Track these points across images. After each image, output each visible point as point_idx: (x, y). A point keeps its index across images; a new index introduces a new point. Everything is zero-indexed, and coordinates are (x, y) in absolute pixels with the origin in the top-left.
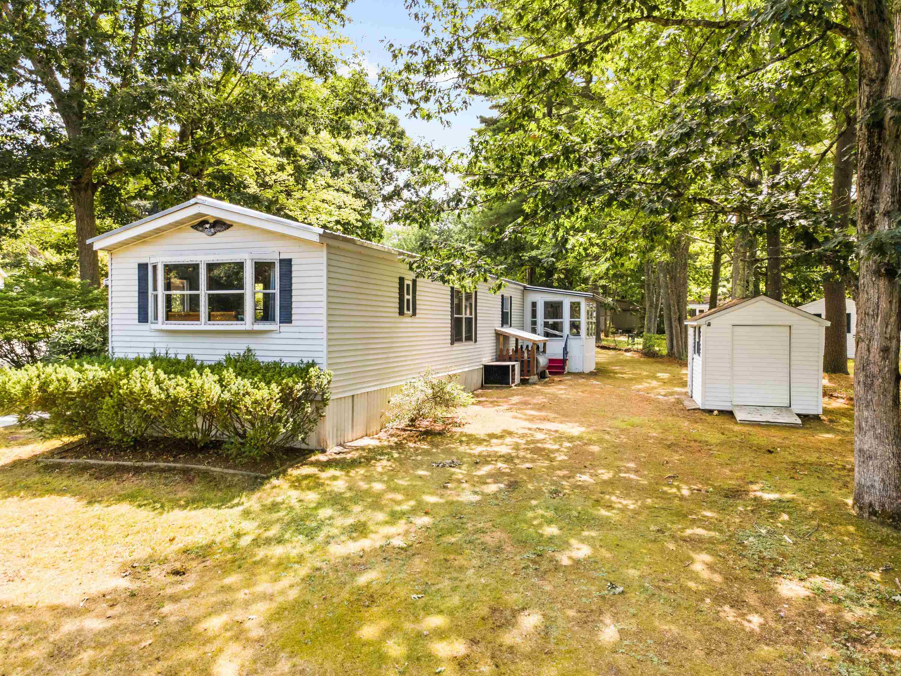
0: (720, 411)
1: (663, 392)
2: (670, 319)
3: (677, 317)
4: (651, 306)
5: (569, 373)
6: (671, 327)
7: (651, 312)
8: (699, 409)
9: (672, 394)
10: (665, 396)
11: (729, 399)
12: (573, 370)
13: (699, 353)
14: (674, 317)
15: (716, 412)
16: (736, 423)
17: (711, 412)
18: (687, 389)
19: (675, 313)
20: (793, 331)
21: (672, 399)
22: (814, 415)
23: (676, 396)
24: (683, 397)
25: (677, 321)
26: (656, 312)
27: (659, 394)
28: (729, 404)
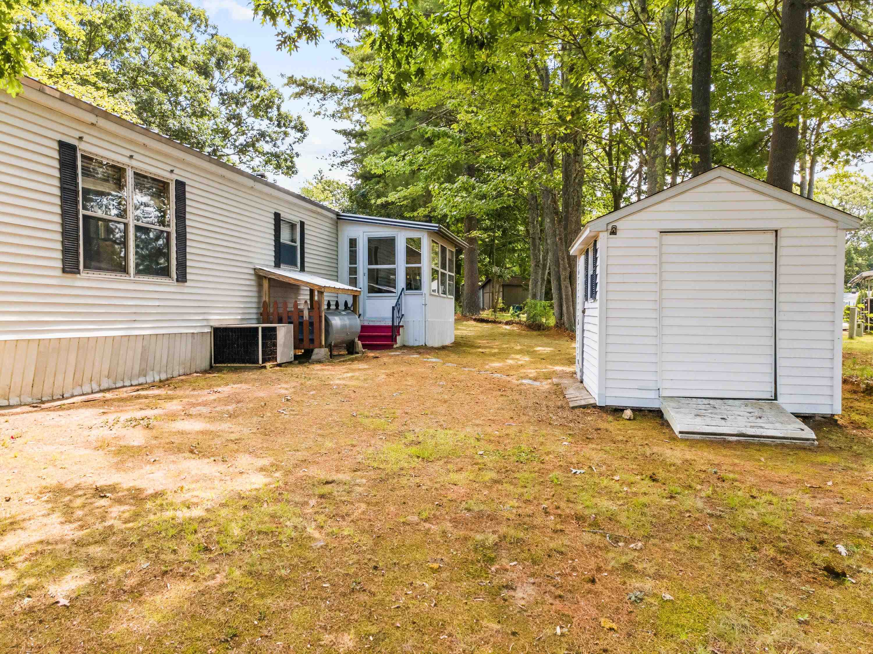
0: (637, 411)
1: (532, 372)
2: (559, 279)
3: (568, 275)
4: (537, 266)
5: (404, 347)
6: (560, 289)
7: (536, 273)
8: (594, 406)
9: (548, 377)
10: (535, 379)
11: (652, 385)
12: (411, 343)
13: (594, 294)
14: (564, 274)
15: (628, 413)
16: (673, 438)
17: (617, 411)
18: (576, 368)
19: (565, 269)
20: (782, 242)
21: (545, 385)
22: (824, 417)
23: (555, 380)
24: (565, 382)
25: (568, 281)
26: (543, 274)
27: (526, 377)
28: (653, 395)
